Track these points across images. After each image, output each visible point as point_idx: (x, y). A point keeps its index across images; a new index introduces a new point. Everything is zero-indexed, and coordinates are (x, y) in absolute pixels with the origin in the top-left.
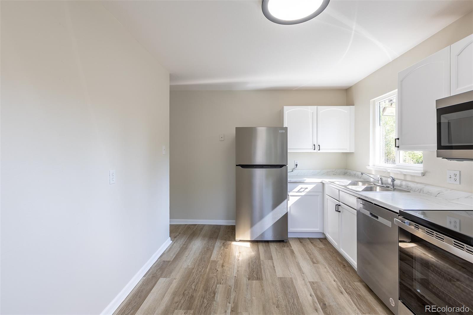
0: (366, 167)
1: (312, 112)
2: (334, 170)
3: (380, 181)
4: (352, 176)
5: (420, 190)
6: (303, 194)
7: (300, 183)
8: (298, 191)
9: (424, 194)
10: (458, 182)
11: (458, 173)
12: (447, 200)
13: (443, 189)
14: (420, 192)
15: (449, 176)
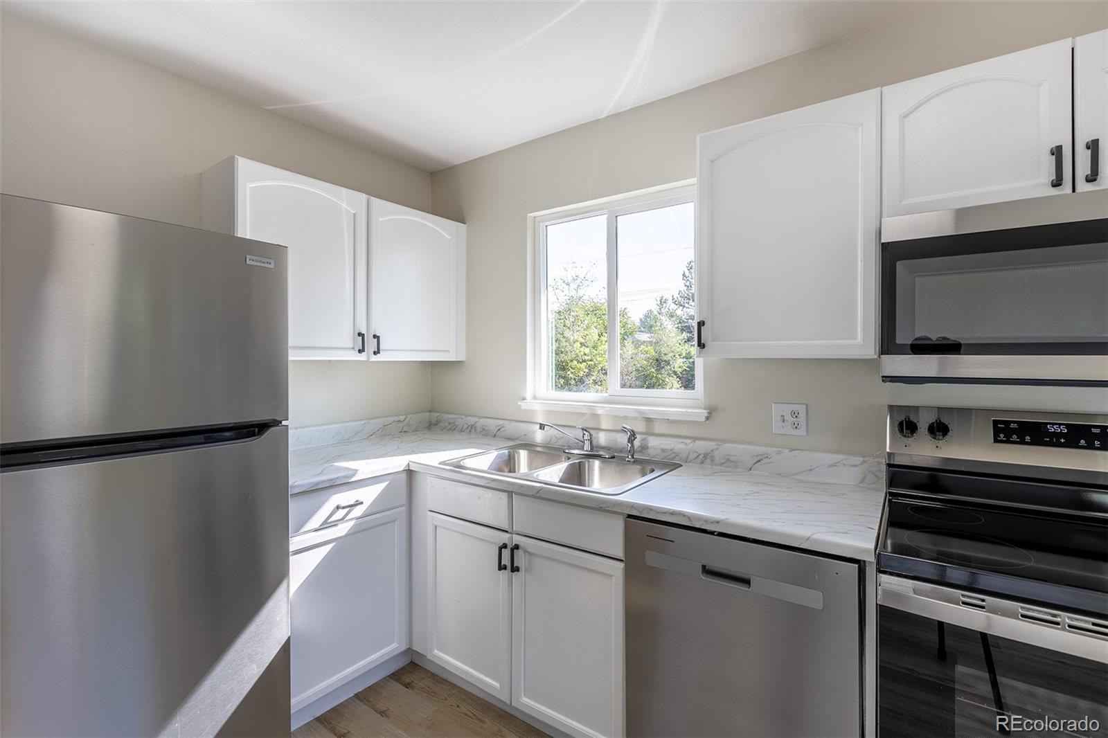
0: (519, 403)
1: (353, 212)
2: (402, 418)
3: (587, 443)
4: (461, 431)
5: (702, 456)
6: (342, 530)
7: (332, 490)
8: (325, 522)
9: (715, 465)
10: (802, 431)
11: (801, 409)
12: (780, 474)
13: (769, 450)
14: (702, 463)
15: (780, 418)
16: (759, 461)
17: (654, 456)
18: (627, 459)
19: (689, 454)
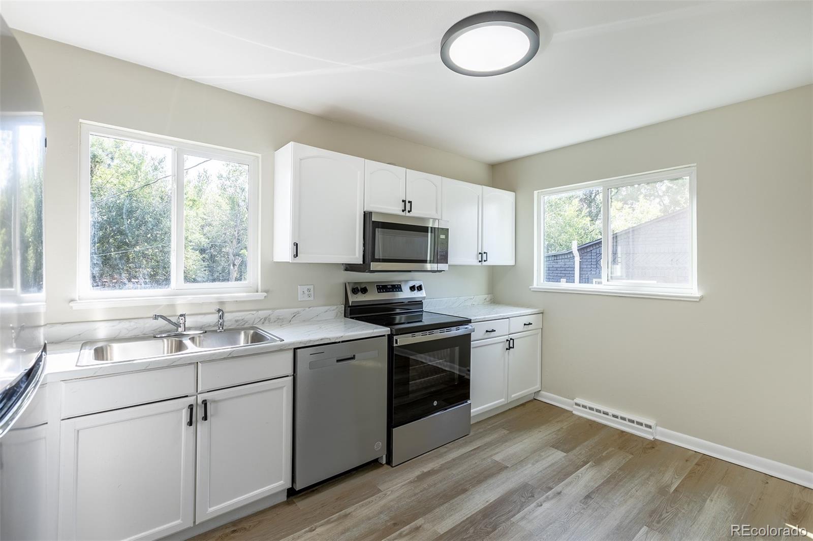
0: (71, 305)
3: (182, 326)
9: (271, 323)
10: (312, 298)
11: (311, 287)
12: (304, 321)
13: (299, 309)
14: (263, 323)
15: (302, 293)
16: (294, 316)
17: (230, 326)
18: (219, 331)
19: (255, 319)
